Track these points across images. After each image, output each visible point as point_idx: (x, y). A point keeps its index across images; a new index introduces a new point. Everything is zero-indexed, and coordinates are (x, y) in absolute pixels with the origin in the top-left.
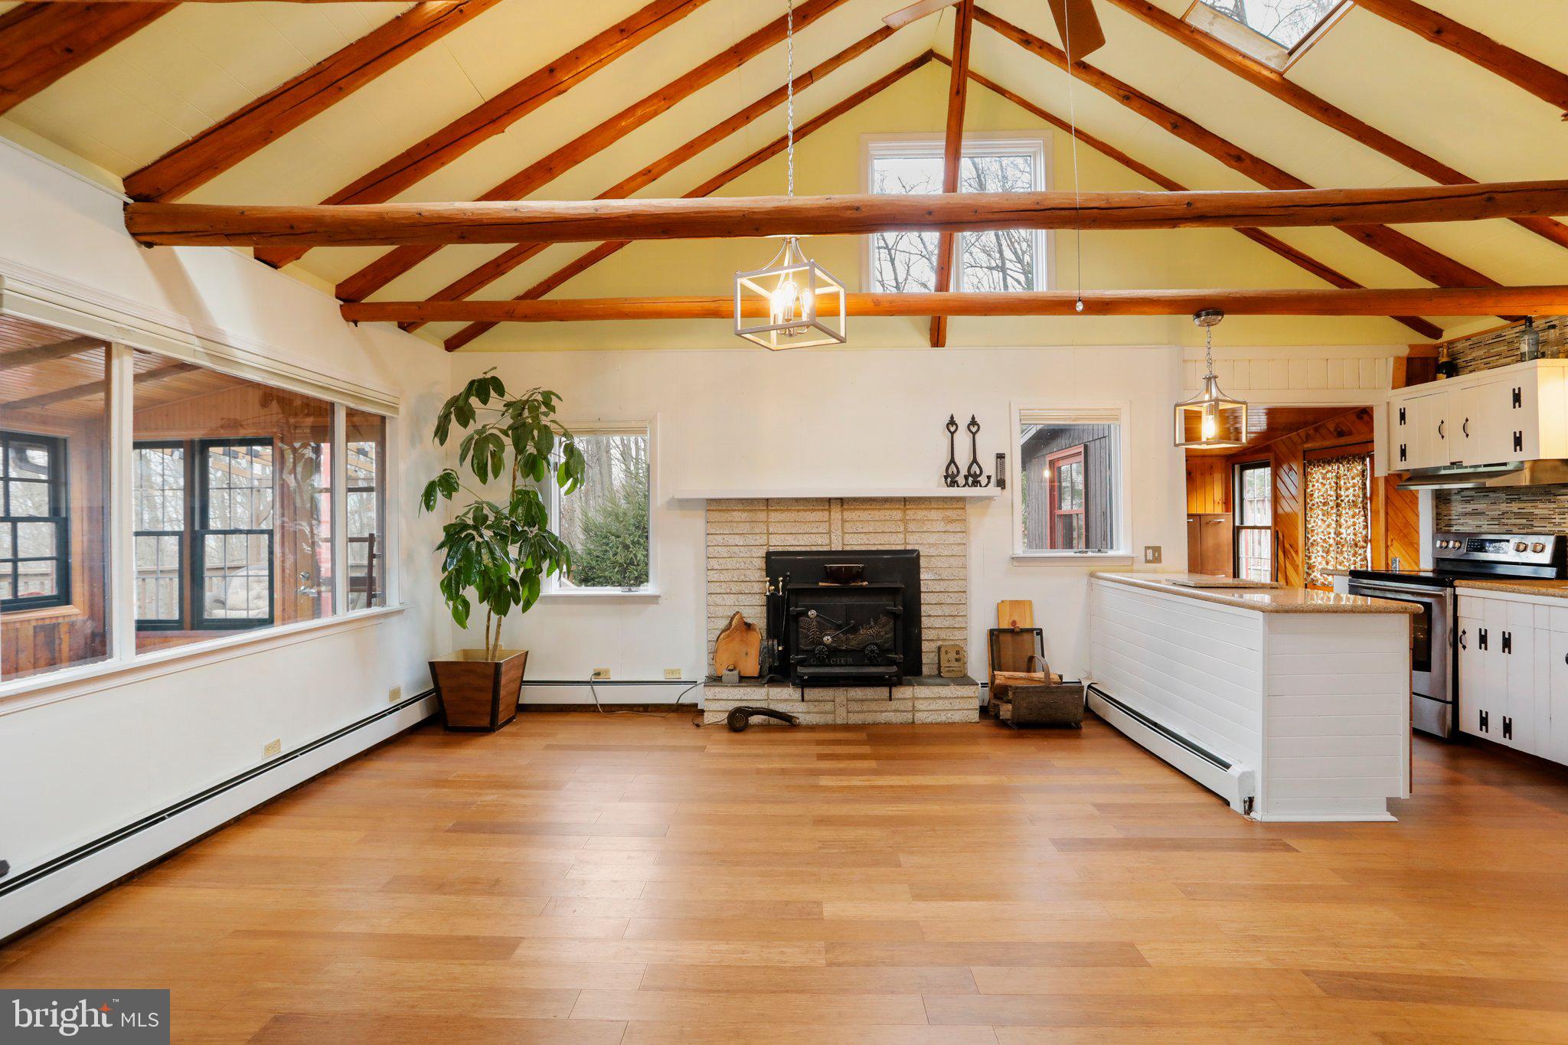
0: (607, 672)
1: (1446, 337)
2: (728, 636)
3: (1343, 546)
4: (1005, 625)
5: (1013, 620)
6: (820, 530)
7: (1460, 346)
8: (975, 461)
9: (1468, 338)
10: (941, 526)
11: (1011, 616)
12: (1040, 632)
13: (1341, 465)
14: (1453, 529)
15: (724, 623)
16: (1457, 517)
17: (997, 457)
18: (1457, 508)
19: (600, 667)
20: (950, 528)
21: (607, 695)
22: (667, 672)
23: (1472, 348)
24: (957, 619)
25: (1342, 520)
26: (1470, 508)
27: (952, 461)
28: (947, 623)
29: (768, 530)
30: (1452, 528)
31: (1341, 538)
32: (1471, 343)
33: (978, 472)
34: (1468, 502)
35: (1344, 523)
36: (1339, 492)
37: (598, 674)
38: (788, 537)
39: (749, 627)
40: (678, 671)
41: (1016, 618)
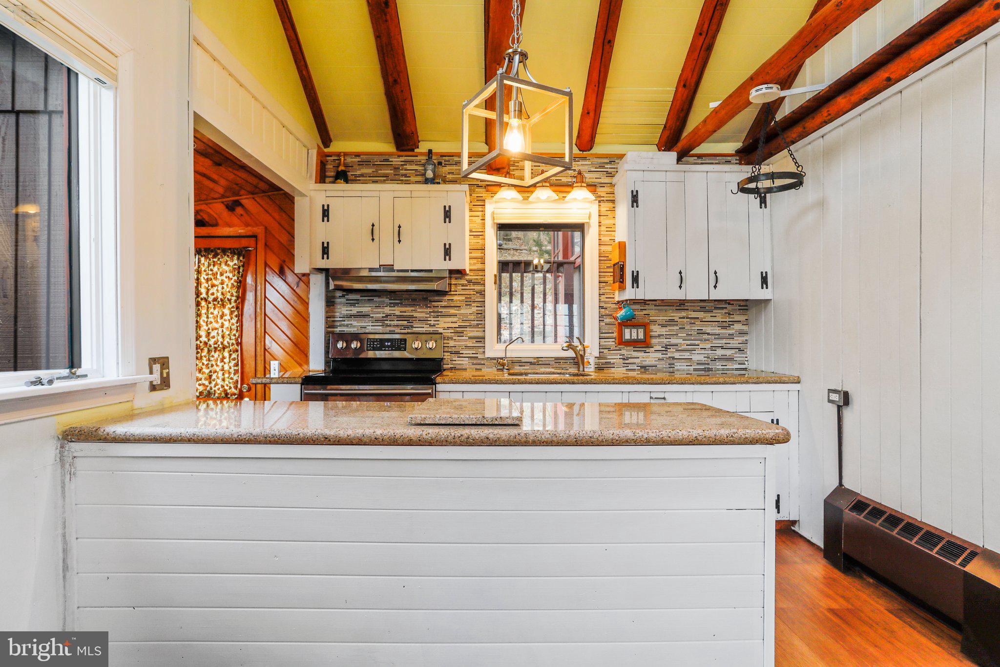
1: (337, 146)
3: (202, 350)
7: (349, 160)
9: (357, 155)
13: (203, 259)
14: (338, 330)
16: (341, 319)
18: (342, 310)
23: (361, 164)
25: (201, 320)
26: (355, 310)
30: (336, 329)
31: (201, 342)
32: (360, 160)
34: (353, 305)
35: (204, 324)
36: (200, 289)
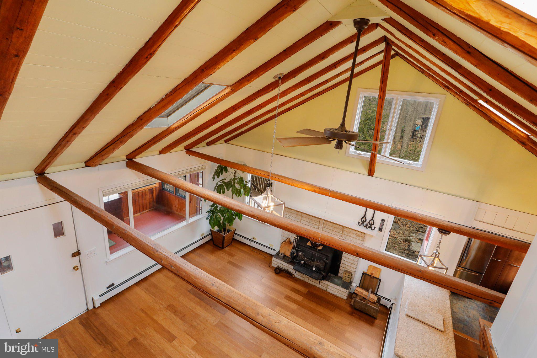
0: (256, 238)
2: (285, 243)
4: (369, 273)
5: (372, 272)
6: (316, 224)
8: (372, 219)
10: (355, 236)
11: (372, 271)
12: (380, 280)
15: (285, 239)
17: (382, 220)
19: (254, 237)
20: (358, 237)
21: (254, 245)
22: (270, 244)
24: (353, 265)
27: (365, 216)
28: (349, 265)
29: (301, 218)
33: (372, 224)
37: (253, 238)
38: (307, 223)
39: (290, 243)
40: (273, 245)
41: (373, 272)
